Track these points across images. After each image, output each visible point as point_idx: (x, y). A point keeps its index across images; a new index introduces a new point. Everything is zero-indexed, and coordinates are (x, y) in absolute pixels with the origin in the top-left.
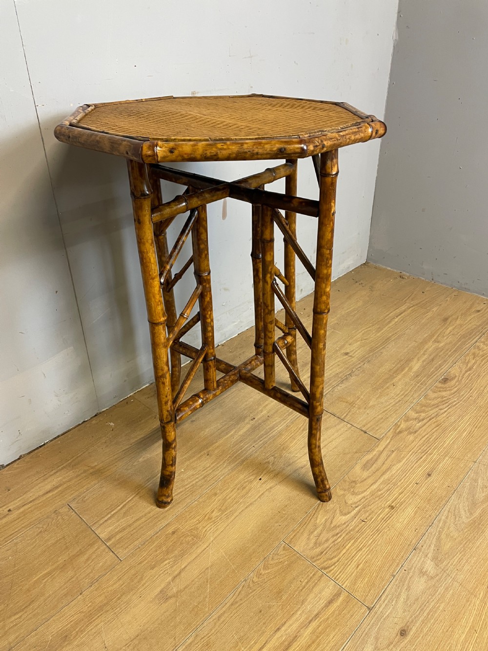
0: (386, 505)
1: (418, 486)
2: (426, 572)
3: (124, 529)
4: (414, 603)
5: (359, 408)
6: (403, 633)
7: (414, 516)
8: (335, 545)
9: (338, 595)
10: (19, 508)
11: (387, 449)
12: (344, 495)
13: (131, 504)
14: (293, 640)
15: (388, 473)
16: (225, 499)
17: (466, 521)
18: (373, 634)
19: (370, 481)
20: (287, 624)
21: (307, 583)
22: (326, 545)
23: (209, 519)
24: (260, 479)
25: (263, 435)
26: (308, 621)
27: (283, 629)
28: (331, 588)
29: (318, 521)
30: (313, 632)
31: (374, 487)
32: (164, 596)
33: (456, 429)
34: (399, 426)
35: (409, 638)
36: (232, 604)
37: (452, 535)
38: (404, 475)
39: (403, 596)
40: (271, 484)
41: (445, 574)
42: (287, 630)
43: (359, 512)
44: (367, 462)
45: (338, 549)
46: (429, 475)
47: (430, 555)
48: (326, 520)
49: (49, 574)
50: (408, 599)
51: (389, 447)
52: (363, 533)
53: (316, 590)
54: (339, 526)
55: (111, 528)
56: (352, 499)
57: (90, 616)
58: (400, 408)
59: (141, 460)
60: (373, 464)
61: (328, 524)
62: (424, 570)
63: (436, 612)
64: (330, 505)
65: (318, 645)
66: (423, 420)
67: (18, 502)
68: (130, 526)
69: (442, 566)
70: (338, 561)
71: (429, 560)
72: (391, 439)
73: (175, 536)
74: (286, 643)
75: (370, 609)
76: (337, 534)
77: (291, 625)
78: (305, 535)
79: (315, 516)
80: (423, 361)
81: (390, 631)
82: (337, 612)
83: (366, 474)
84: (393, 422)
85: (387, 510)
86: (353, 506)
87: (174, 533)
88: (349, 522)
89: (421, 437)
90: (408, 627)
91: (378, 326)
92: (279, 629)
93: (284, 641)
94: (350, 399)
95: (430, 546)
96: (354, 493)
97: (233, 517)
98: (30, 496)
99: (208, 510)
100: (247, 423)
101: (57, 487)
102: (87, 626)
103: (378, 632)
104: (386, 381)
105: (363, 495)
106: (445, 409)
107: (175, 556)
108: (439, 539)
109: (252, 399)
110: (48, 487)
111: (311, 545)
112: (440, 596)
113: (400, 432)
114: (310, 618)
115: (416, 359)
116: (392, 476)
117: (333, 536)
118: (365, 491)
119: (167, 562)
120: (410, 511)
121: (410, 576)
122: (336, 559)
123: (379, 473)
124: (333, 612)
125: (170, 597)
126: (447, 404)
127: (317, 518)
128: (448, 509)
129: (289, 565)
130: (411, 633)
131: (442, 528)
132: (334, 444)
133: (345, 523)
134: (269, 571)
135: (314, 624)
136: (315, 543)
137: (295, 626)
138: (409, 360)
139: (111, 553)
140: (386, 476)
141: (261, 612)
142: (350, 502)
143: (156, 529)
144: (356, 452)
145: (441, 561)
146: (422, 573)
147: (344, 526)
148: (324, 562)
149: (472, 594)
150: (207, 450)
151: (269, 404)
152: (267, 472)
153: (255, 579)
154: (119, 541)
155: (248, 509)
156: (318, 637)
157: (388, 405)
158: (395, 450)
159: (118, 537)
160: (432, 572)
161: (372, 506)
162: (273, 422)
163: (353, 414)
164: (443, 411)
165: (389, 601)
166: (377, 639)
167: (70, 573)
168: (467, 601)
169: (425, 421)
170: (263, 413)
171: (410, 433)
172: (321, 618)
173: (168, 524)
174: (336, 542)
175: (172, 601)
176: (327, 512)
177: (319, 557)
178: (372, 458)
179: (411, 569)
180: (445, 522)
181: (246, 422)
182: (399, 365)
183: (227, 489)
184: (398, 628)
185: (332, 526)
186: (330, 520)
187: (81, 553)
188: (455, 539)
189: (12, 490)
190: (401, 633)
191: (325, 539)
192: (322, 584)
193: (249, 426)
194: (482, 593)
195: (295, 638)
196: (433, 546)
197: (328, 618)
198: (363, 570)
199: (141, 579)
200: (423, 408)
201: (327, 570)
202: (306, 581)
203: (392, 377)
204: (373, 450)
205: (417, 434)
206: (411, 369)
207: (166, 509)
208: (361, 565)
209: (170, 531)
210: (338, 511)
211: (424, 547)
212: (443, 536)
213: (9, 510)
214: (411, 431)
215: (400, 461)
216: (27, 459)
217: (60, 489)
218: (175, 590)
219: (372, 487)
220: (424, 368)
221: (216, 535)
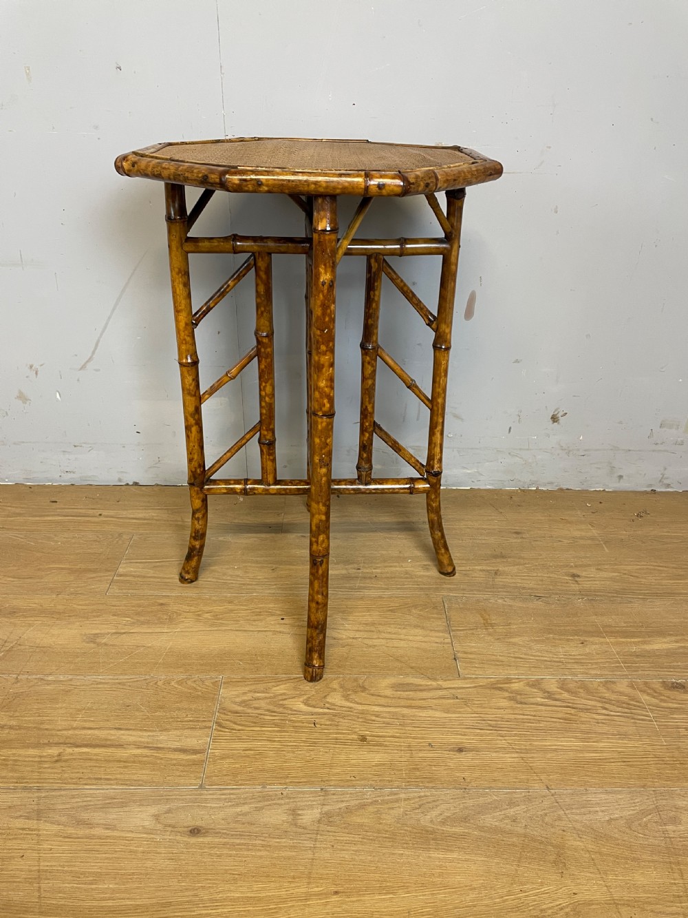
0: (360, 732)
1: (429, 748)
2: (299, 815)
3: (138, 576)
4: (243, 824)
5: (490, 634)
6: (195, 832)
7: (373, 766)
8: (257, 717)
9: (195, 752)
10: (107, 516)
11: (453, 691)
12: (335, 690)
13: (167, 564)
14: (117, 745)
15: (414, 710)
16: (231, 611)
17: (422, 822)
18: (172, 805)
19: (382, 701)
20: (130, 732)
21: (191, 721)
22: (249, 711)
23: (199, 615)
24: (283, 619)
25: (346, 588)
26: (146, 745)
27: (122, 732)
28: (200, 742)
29: (275, 688)
30: (135, 756)
31: (377, 709)
32: (93, 639)
33: (588, 742)
34: (511, 683)
35: (193, 840)
36: (119, 683)
37: (384, 816)
38: (429, 726)
39: (245, 808)
40: (286, 629)
41: (314, 836)
42: (123, 735)
43: (325, 714)
44: (408, 684)
45: (255, 723)
46: (460, 750)
47: (326, 808)
48: (284, 694)
49: (62, 569)
50: (245, 814)
51: (459, 691)
52: (296, 732)
53: (187, 732)
54: (287, 708)
55: (132, 569)
56: (336, 699)
57: (42, 612)
58: (547, 668)
59: (221, 539)
60: (410, 691)
61: (280, 698)
62: (300, 812)
63: (249, 850)
64: (308, 686)
65: (126, 767)
66: (556, 700)
67: (112, 513)
68: (144, 577)
69: (323, 827)
70: (239, 730)
71: (320, 811)
72: (475, 687)
73: (159, 607)
74: (109, 743)
75: (201, 787)
76: (274, 712)
77: (131, 735)
78: (247, 689)
79: (281, 683)
80: (682, 647)
81: (189, 818)
82: (175, 762)
83: (389, 692)
84: (510, 674)
85: (355, 737)
86: (327, 705)
87: (162, 604)
88: (298, 713)
89: (521, 712)
90: (207, 832)
91: (682, 573)
92: (120, 729)
93: (110, 740)
94: (494, 619)
95: (342, 801)
96: (346, 698)
97: (216, 629)
98: (124, 513)
99: (207, 608)
100: (346, 569)
101: (145, 519)
102: (31, 617)
103: (178, 808)
104: (576, 633)
105: (351, 705)
106: (612, 713)
107: (138, 620)
108: (363, 806)
109: (384, 552)
110: (141, 516)
111: (238, 700)
112: (277, 844)
113: (501, 689)
114: (151, 745)
115: (673, 638)
116: (414, 716)
117: (268, 710)
118: (361, 704)
119: (129, 619)
120: (377, 757)
121: (279, 802)
122: (240, 728)
123: (403, 703)
124: (172, 759)
125: (95, 643)
126: (626, 710)
127: (278, 686)
128: (422, 794)
129: (198, 697)
130: (201, 839)
131: (384, 802)
132: (402, 644)
133: (295, 710)
134: (180, 687)
135: (145, 752)
136: (244, 702)
137: (131, 739)
138: (661, 633)
139: (108, 586)
140: (406, 711)
141: (128, 706)
142: (329, 699)
143: (156, 593)
144: (412, 668)
145: (330, 823)
146: (294, 812)
147: (290, 712)
148: (227, 720)
149: (309, 878)
150: (277, 566)
151: (395, 567)
152: (298, 619)
153: (160, 683)
154: (123, 582)
155: (237, 633)
156: (134, 762)
157: (534, 656)
158: (462, 699)
159: (128, 578)
160: (304, 821)
161: (346, 721)
162: (372, 584)
163: (473, 634)
164: (604, 712)
165: (226, 799)
166: (169, 811)
167: (72, 578)
168: (294, 878)
169: (558, 703)
170: (374, 571)
171: (510, 699)
172: (158, 753)
173: (168, 596)
174: (262, 717)
175: (92, 645)
176: (295, 688)
177: (229, 714)
178: (421, 685)
179: (290, 798)
180: (397, 801)
181: (347, 567)
182: (632, 629)
183: (245, 605)
184: (199, 823)
185: (281, 702)
186: (284, 697)
187: (95, 571)
188: (380, 824)
189: (120, 503)
190: (194, 830)
191: (257, 705)
192: (198, 733)
193: (344, 572)
194: (322, 889)
195: (120, 746)
196: (344, 804)
197: (161, 759)
198: (248, 756)
199: (98, 616)
200: (581, 690)
201: (219, 728)
202: (192, 719)
203: (597, 633)
204: (435, 680)
205: (519, 706)
206: (644, 643)
207: (182, 585)
208: (252, 752)
209: (161, 601)
210: (305, 697)
211: (334, 797)
212: (371, 809)
213: (100, 515)
214: (516, 697)
215: (448, 711)
216: (156, 489)
217: (146, 521)
218: (104, 641)
219: (374, 707)
220: (669, 654)
221: (184, 630)
